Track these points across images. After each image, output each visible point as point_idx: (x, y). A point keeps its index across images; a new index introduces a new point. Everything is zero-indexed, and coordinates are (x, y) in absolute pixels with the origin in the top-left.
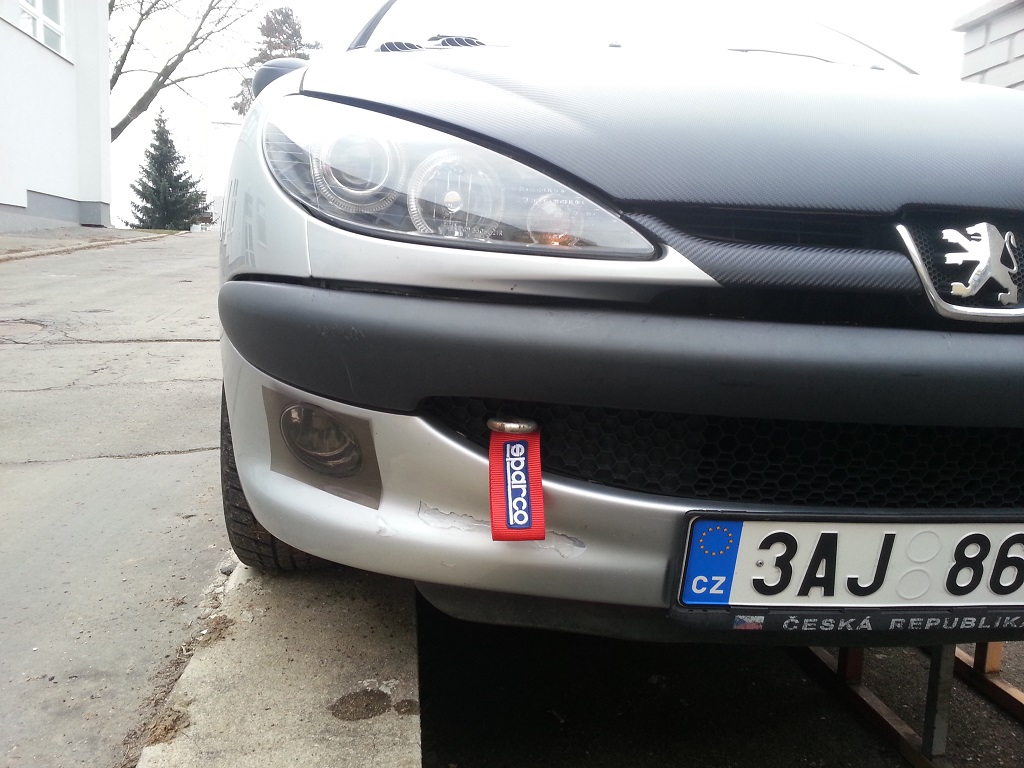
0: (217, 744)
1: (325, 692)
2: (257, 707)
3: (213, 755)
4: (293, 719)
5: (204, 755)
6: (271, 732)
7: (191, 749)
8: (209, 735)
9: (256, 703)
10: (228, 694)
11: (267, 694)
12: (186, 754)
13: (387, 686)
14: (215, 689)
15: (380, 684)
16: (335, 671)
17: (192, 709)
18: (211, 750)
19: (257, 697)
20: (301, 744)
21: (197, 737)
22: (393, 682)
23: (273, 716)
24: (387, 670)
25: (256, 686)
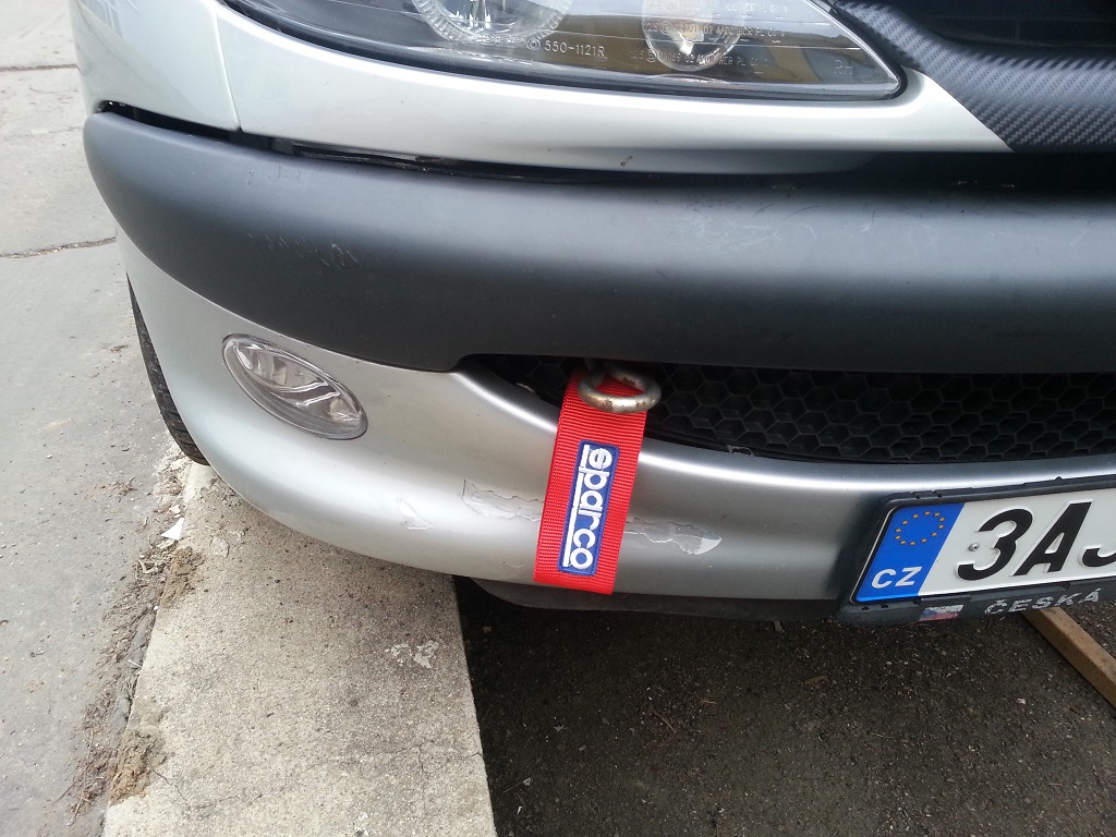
0: (210, 790)
1: (343, 674)
2: (255, 713)
3: (206, 810)
4: (306, 728)
5: (194, 813)
6: (279, 759)
7: (173, 802)
8: (195, 774)
9: (252, 706)
10: (211, 693)
11: (265, 687)
12: (168, 813)
13: (424, 654)
14: (193, 685)
15: (415, 651)
16: (351, 634)
17: (165, 726)
18: (202, 802)
19: (253, 695)
20: (324, 773)
21: (180, 780)
22: (432, 646)
23: (278, 727)
24: (420, 626)
25: (247, 673)
